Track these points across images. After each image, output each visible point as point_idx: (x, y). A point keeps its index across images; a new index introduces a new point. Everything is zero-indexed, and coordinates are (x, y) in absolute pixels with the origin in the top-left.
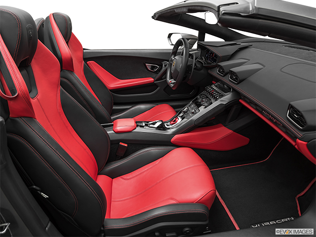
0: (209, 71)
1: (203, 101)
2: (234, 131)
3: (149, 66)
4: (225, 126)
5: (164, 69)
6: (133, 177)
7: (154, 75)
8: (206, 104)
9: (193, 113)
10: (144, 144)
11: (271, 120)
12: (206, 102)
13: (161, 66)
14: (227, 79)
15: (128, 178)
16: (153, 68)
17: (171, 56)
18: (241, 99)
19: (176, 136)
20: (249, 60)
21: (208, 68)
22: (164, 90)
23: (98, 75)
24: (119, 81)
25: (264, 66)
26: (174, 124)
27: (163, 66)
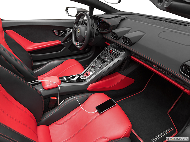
0: (104, 36)
1: (105, 58)
2: (126, 76)
3: (56, 32)
4: (120, 73)
5: (68, 34)
6: (65, 122)
7: (61, 38)
8: (109, 61)
9: (100, 67)
10: (68, 95)
11: (161, 71)
12: (108, 59)
13: (65, 32)
14: (120, 42)
15: (61, 123)
16: (59, 33)
17: (74, 25)
18: (132, 55)
19: (90, 85)
20: (132, 28)
21: (102, 34)
22: (69, 48)
23: (17, 41)
24: (34, 44)
25: (145, 33)
26: (87, 76)
27: (67, 32)
